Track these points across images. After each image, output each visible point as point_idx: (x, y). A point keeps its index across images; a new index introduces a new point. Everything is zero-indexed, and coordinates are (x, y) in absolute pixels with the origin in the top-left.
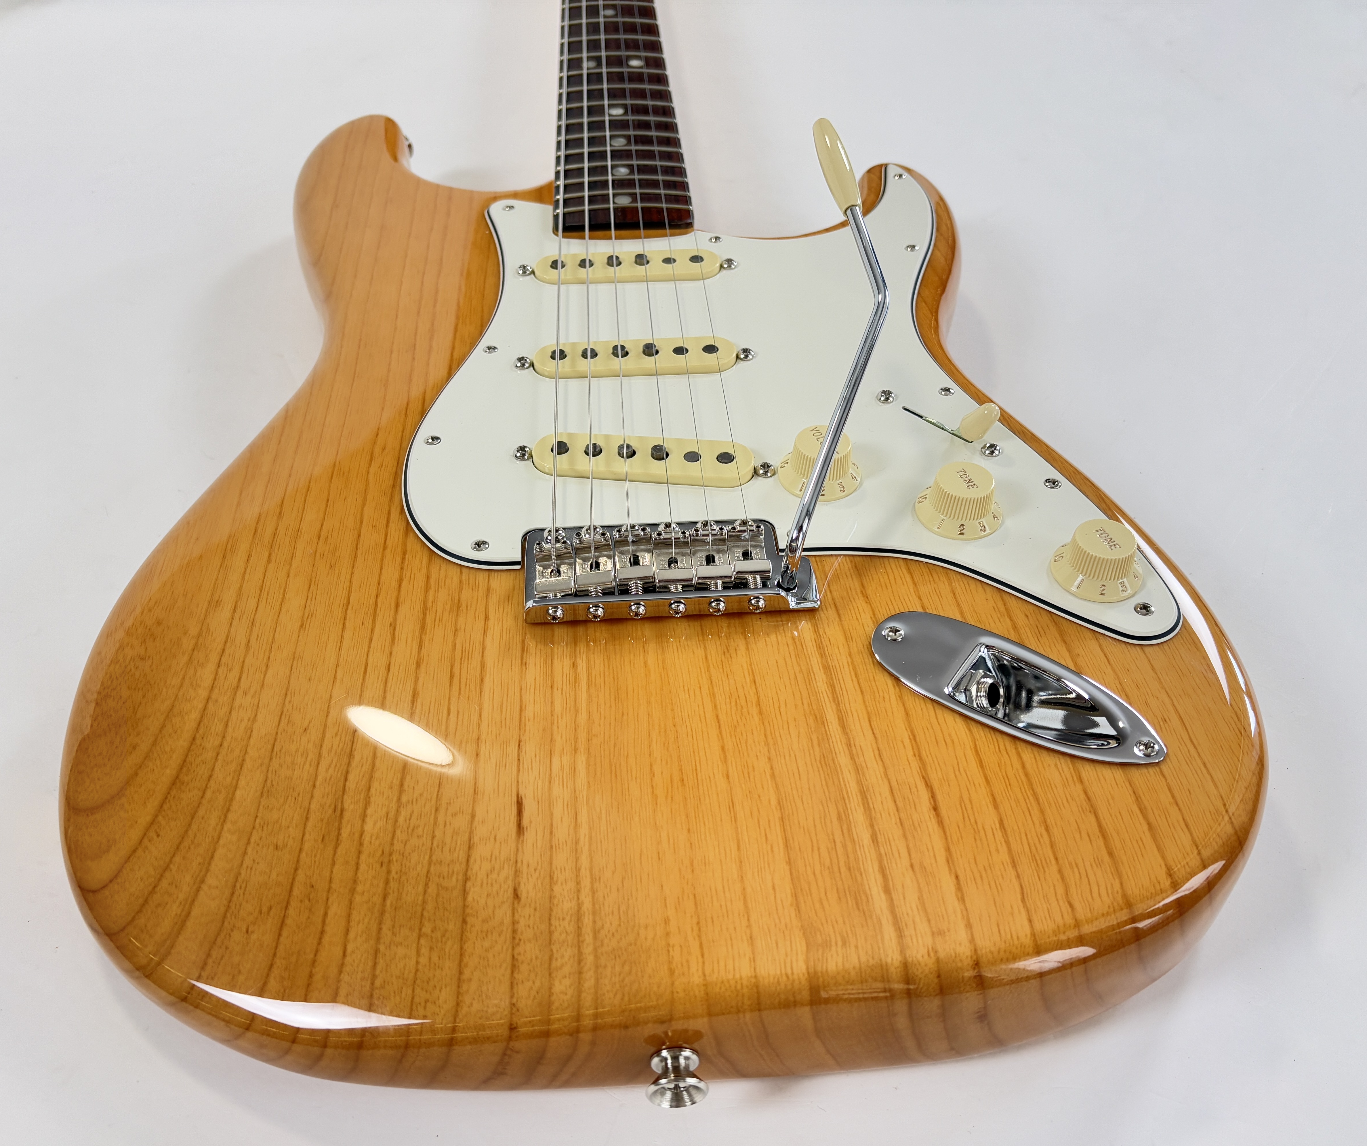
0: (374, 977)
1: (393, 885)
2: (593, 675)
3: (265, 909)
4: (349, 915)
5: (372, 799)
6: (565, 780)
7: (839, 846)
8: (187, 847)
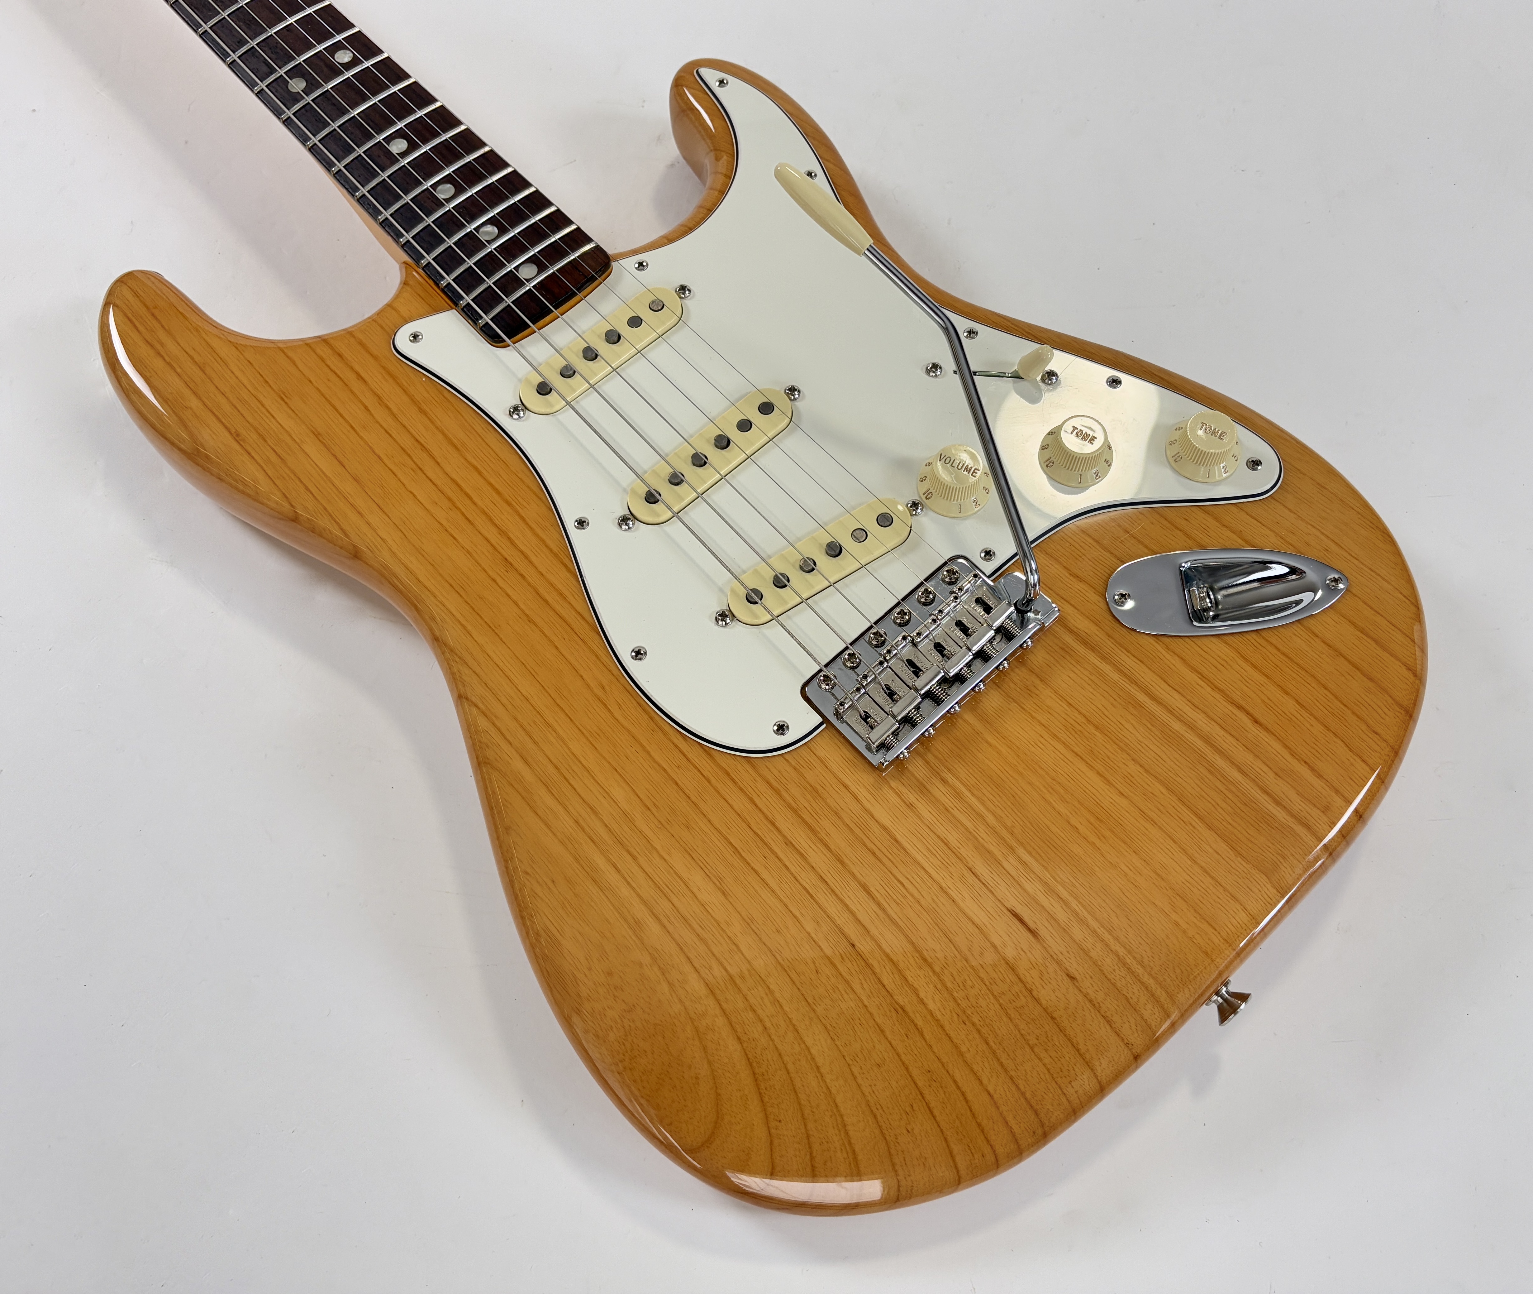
0: (1023, 1094)
1: (984, 1031)
2: (964, 779)
3: (908, 1109)
4: (972, 1070)
5: (916, 985)
6: (1026, 875)
7: (1227, 793)
8: (811, 1113)
